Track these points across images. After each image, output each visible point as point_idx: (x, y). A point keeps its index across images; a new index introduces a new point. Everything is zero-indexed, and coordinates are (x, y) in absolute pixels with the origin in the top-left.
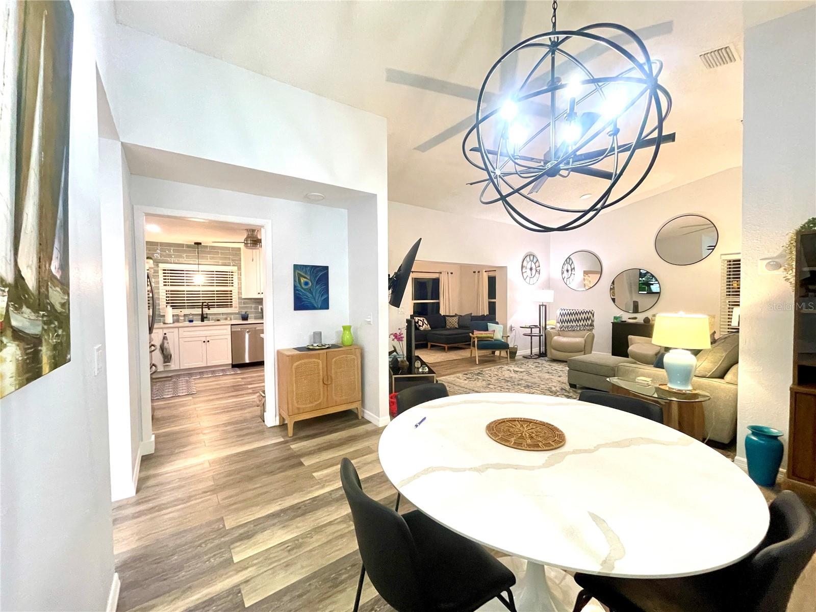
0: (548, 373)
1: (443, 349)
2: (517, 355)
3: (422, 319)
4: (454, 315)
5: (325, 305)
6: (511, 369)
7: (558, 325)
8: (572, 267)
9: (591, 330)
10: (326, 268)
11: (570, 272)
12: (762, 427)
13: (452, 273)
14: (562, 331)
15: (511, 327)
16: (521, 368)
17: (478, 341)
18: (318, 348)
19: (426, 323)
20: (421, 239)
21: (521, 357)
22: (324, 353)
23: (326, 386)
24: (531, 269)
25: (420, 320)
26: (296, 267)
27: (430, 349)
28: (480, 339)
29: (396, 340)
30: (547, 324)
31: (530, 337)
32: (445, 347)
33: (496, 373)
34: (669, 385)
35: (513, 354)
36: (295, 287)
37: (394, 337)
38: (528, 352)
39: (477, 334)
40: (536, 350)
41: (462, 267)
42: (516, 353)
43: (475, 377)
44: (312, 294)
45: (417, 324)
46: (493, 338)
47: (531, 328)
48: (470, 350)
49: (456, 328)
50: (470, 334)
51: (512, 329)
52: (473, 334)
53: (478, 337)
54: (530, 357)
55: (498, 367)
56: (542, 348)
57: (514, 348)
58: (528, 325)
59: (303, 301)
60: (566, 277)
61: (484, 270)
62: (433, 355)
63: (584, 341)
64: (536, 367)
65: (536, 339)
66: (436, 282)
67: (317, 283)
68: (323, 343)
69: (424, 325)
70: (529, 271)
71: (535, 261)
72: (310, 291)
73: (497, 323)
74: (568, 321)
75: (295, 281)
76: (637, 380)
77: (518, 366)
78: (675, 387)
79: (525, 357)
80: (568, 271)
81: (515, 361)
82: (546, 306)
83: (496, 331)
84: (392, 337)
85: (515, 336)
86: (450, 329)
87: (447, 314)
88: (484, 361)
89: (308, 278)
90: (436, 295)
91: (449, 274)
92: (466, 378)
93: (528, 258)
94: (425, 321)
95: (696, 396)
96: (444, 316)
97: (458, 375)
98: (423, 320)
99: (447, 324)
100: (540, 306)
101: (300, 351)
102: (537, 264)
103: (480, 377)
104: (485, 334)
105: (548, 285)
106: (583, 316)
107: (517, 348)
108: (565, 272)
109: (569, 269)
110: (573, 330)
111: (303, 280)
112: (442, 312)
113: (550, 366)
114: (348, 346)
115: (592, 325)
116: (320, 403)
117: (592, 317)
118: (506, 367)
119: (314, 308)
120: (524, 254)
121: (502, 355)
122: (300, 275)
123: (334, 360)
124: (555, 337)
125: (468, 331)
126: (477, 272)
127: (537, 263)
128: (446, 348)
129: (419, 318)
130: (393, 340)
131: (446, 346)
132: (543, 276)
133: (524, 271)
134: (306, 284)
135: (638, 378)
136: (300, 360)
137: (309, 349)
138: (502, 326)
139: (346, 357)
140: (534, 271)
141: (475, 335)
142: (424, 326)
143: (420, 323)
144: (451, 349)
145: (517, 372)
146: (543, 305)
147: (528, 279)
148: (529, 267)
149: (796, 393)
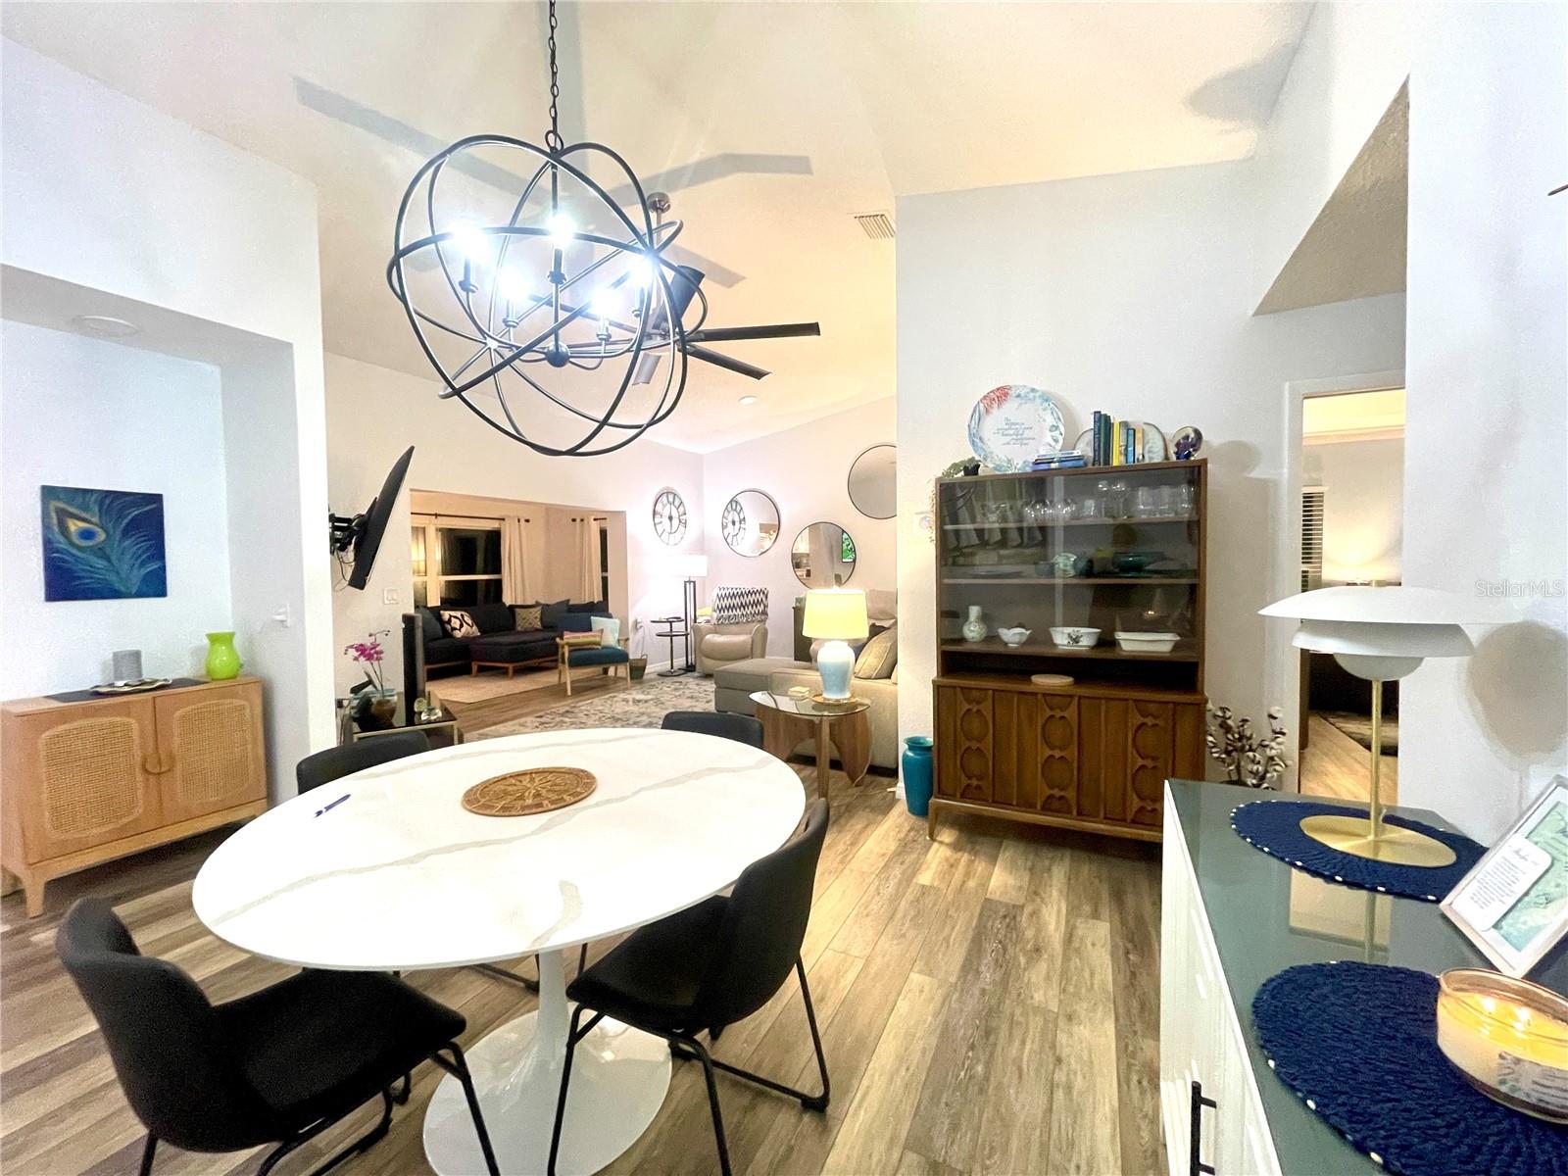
0: (692, 697)
1: (502, 673)
2: (646, 671)
3: (458, 614)
4: (534, 603)
5: (155, 585)
6: (630, 697)
7: (715, 615)
8: (742, 517)
9: (763, 621)
10: (157, 499)
11: (737, 524)
12: (920, 738)
13: (527, 521)
14: (718, 627)
15: (636, 623)
16: (648, 694)
17: (570, 651)
18: (126, 689)
19: (470, 622)
20: (412, 449)
21: (654, 676)
22: (146, 701)
23: (152, 779)
24: (671, 518)
25: (456, 617)
26: (49, 493)
27: (476, 676)
28: (575, 648)
29: (362, 659)
30: (697, 614)
31: (669, 638)
32: (507, 668)
33: (600, 708)
34: (825, 695)
35: (637, 671)
36: (48, 545)
37: (357, 654)
38: (666, 666)
39: (570, 637)
40: (680, 662)
41: (550, 511)
42: (644, 668)
43: (558, 719)
44: (109, 560)
45: (449, 627)
46: (599, 644)
47: (671, 622)
48: (557, 671)
49: (537, 630)
50: (558, 640)
51: (638, 626)
52: (562, 639)
53: (570, 645)
54: (668, 674)
55: (607, 696)
56: (689, 657)
57: (640, 660)
58: (664, 617)
59: (79, 578)
60: (732, 534)
61: (593, 518)
62: (482, 685)
63: (750, 641)
64: (675, 689)
65: (679, 642)
66: (494, 538)
67: (126, 533)
68: (147, 676)
69: (462, 625)
70: (666, 520)
71: (677, 503)
72: (101, 552)
73: (610, 617)
74: (730, 608)
75: (46, 527)
76: (789, 693)
77: (643, 692)
78: (832, 696)
79: (662, 675)
80: (734, 523)
81: (641, 683)
82: (694, 582)
83: (606, 632)
84: (353, 653)
85: (643, 638)
86: (525, 632)
87: (519, 603)
88: (581, 690)
89: (95, 520)
90: (494, 564)
91: (522, 521)
92: (537, 724)
93: (664, 498)
94: (466, 618)
95: (855, 705)
96: (512, 608)
97: (522, 720)
98: (462, 615)
99: (518, 622)
100: (685, 582)
101: (64, 702)
102: (681, 510)
103: (567, 720)
104: (583, 637)
105: (701, 546)
106: (751, 598)
107: (646, 660)
108: (730, 525)
109: (737, 520)
110: (738, 623)
111: (74, 526)
112: (508, 599)
113: (698, 685)
114: (223, 679)
115: (764, 613)
116: (136, 820)
117: (764, 599)
118: (622, 696)
119: (115, 594)
120: (658, 490)
121: (620, 674)
122: (62, 515)
123: (178, 714)
124: (708, 637)
125: (552, 634)
126: (578, 520)
127: (681, 507)
128: (511, 671)
129: (453, 613)
130: (356, 659)
131: (510, 666)
132: (692, 532)
133: (657, 520)
134: (87, 535)
135: (792, 689)
136: (65, 723)
137: (97, 694)
138: (617, 621)
139: (217, 705)
140: (675, 522)
141: (565, 641)
142: (463, 630)
143: (456, 623)
144: (522, 672)
145: (639, 701)
146: (690, 582)
147: (665, 536)
148: (666, 513)
149: (938, 687)
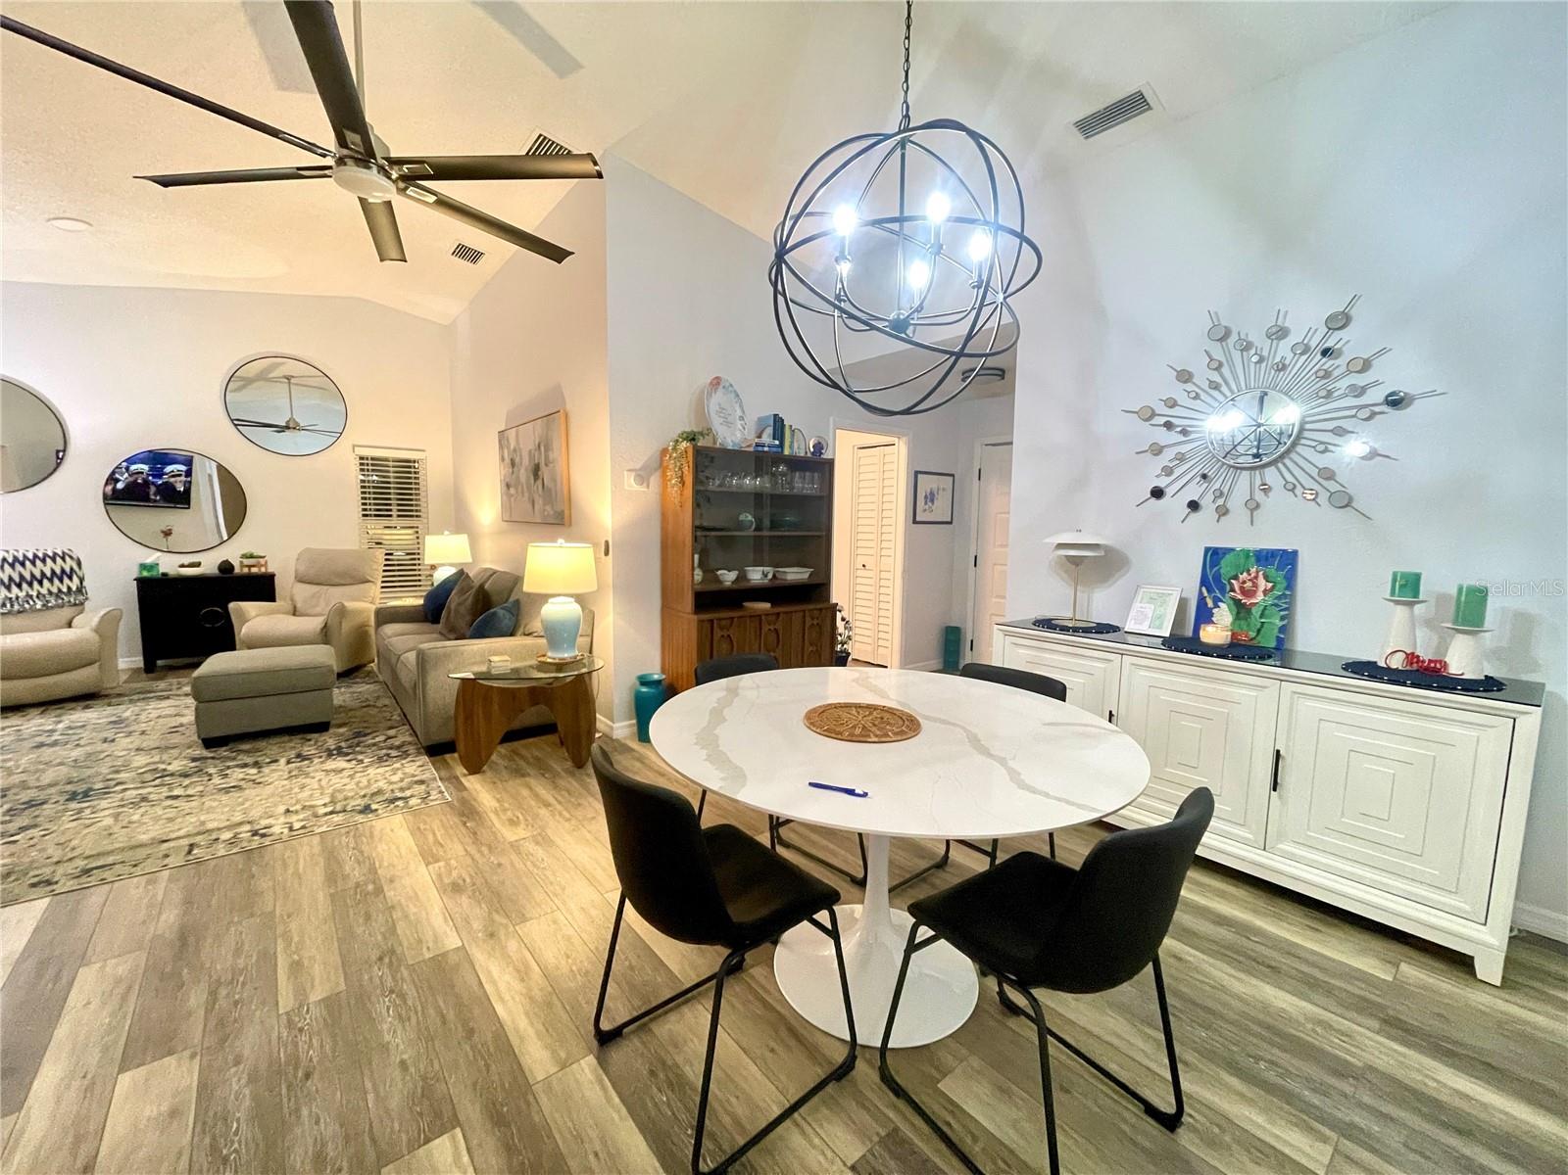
34: (551, 655)
106: (46, 568)
115: (78, 591)
117: (76, 568)
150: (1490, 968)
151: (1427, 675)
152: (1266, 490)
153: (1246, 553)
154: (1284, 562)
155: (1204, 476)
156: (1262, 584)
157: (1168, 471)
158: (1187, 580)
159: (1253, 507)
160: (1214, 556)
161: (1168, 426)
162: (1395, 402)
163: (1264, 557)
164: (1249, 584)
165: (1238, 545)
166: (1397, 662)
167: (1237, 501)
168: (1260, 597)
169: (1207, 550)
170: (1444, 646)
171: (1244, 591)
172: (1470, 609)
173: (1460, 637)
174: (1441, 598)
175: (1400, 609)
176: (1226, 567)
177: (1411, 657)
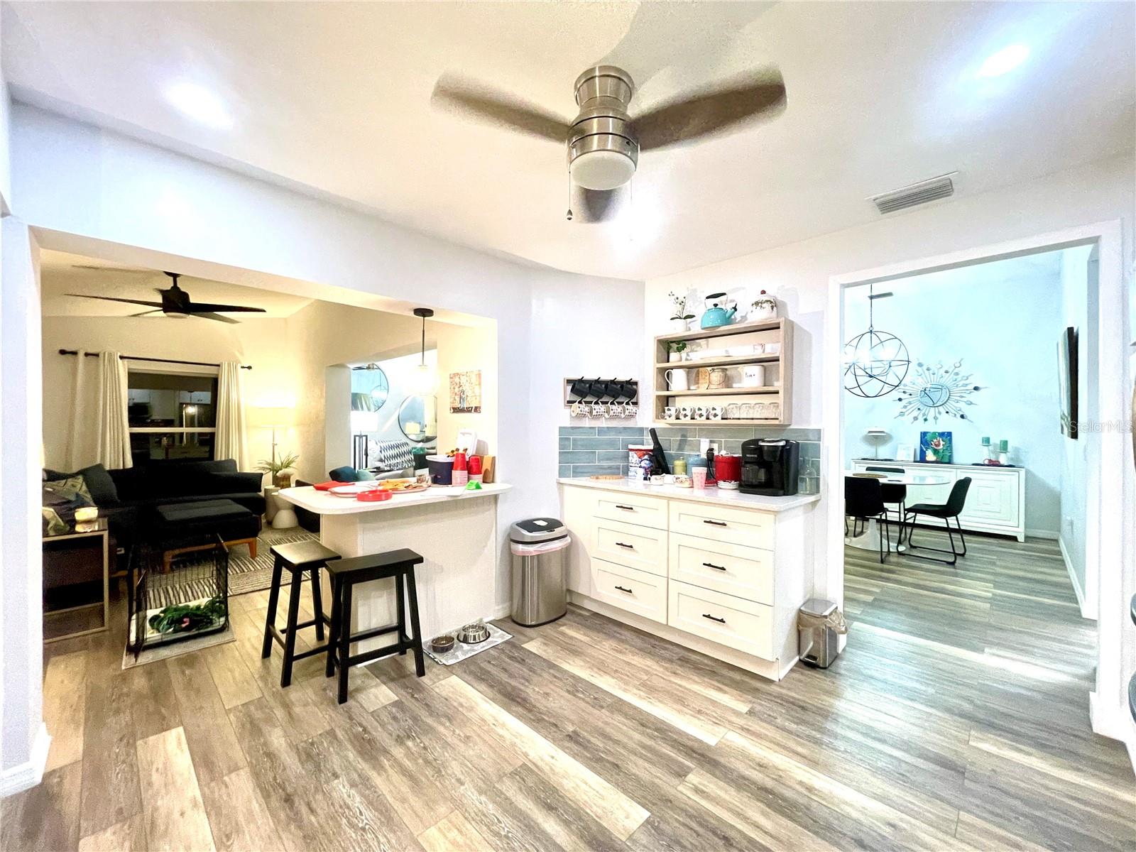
150: (1021, 538)
151: (994, 464)
152: (940, 413)
153: (935, 433)
154: (947, 436)
155: (919, 409)
156: (942, 443)
157: (905, 407)
158: (916, 443)
159: (936, 418)
160: (924, 434)
161: (904, 392)
162: (976, 389)
163: (942, 435)
164: (937, 443)
165: (932, 431)
166: (986, 462)
167: (930, 417)
168: (941, 447)
169: (921, 433)
170: (998, 457)
171: (936, 445)
172: (1004, 446)
173: (1002, 454)
174: (995, 445)
175: (986, 447)
176: (928, 437)
177: (990, 460)
